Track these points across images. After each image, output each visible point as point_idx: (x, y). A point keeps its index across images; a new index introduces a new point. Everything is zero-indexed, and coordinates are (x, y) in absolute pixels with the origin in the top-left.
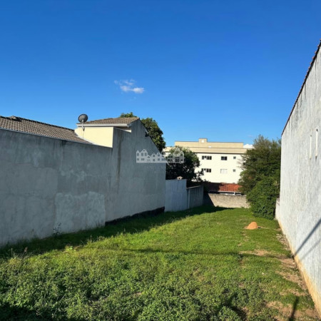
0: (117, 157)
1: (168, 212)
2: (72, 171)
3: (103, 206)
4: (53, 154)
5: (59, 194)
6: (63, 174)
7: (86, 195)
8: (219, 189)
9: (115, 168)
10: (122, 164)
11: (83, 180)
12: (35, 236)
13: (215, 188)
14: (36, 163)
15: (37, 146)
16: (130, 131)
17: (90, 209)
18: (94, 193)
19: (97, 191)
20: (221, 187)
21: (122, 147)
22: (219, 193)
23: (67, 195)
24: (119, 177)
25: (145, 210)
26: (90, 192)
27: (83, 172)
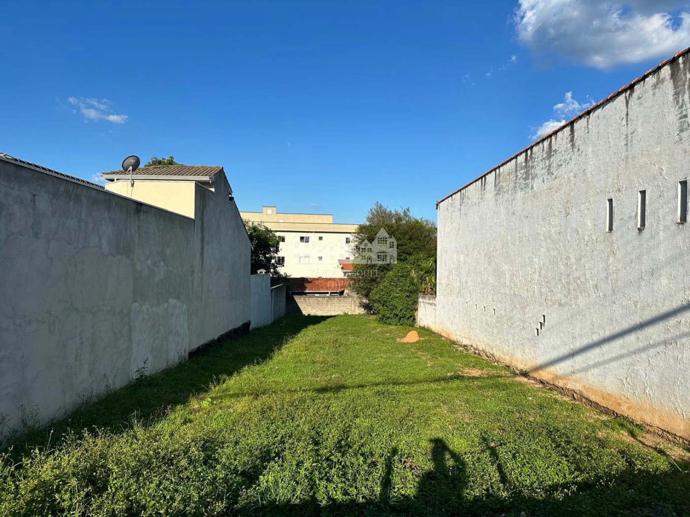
0: (200, 235)
1: (256, 329)
2: (149, 262)
3: (186, 324)
4: (126, 230)
5: (136, 305)
6: (139, 268)
7: (166, 305)
8: (305, 288)
9: (198, 256)
10: (206, 247)
11: (162, 277)
12: (107, 386)
13: (299, 286)
14: (105, 248)
15: (106, 215)
16: (213, 190)
17: (171, 332)
18: (175, 301)
19: (178, 297)
20: (307, 285)
21: (205, 219)
22: (306, 294)
23: (144, 307)
24: (202, 272)
25: (230, 328)
26: (171, 300)
27: (162, 264)
